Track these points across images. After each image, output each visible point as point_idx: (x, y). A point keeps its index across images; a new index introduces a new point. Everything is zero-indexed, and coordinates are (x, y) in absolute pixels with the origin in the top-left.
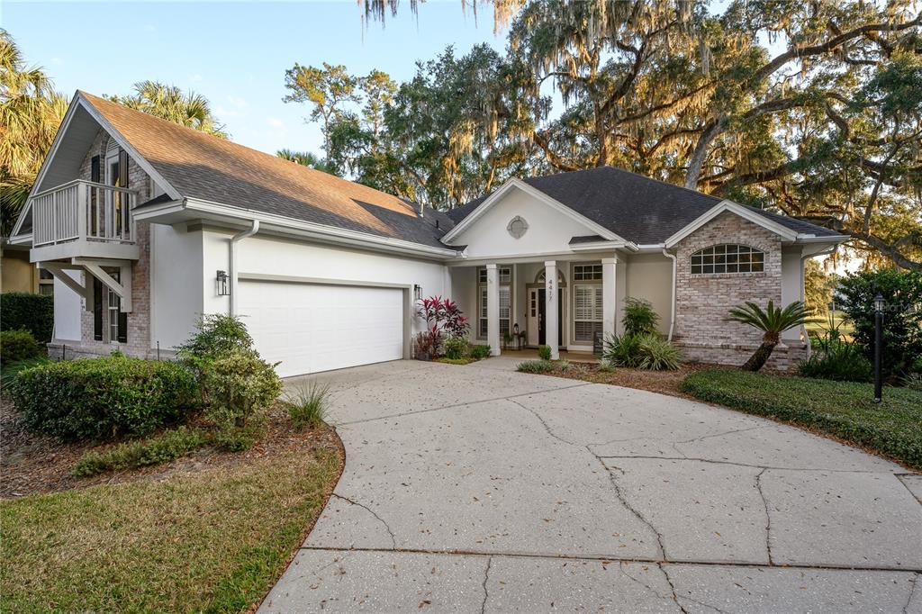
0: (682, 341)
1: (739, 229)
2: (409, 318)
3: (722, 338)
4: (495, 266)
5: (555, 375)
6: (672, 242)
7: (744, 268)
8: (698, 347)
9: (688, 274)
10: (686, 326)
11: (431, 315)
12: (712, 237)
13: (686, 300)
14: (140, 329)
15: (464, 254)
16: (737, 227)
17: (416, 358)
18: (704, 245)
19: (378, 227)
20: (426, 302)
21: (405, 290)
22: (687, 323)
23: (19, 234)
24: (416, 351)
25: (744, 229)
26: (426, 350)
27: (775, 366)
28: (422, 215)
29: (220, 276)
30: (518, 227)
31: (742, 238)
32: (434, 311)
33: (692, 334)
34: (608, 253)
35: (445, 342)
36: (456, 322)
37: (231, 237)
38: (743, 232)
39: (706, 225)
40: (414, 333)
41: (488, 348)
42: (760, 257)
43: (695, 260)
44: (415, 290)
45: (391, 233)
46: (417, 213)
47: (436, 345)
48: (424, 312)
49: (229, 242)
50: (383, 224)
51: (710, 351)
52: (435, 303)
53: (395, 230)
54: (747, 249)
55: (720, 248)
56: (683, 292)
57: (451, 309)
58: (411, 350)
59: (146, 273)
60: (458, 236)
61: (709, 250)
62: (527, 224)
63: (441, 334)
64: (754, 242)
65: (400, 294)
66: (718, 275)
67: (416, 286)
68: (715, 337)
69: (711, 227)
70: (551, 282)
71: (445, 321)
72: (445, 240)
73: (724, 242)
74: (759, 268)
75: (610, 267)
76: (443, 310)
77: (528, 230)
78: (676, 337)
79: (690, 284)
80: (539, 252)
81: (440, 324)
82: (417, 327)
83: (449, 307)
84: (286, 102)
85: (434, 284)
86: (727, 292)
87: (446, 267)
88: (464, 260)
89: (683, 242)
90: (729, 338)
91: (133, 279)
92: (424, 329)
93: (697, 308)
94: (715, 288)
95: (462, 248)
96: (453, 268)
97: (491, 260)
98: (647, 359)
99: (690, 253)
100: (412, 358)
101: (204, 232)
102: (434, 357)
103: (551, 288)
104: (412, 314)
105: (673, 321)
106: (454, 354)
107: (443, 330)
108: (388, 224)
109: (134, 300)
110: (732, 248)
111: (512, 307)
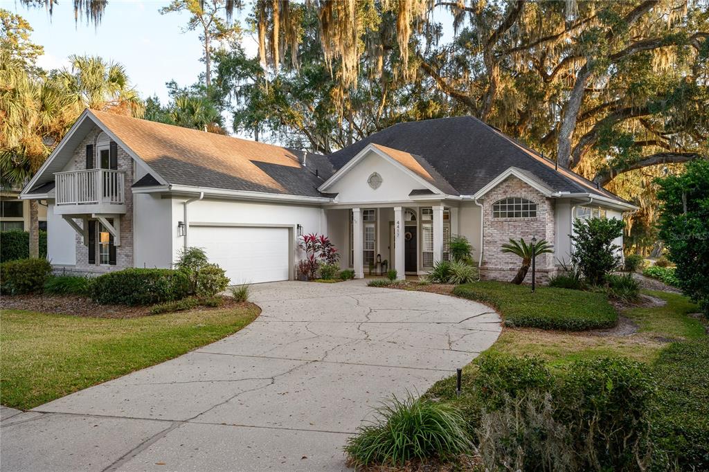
0: (486, 266)
1: (521, 187)
2: (294, 249)
3: (511, 263)
4: (358, 210)
5: (390, 287)
6: (480, 194)
7: (525, 215)
8: (496, 270)
9: (491, 218)
10: (490, 255)
11: (309, 247)
12: (505, 192)
13: (489, 236)
14: (127, 256)
15: (336, 200)
16: (519, 185)
17: (298, 280)
18: (500, 198)
19: (270, 185)
20: (306, 238)
21: (290, 229)
22: (490, 253)
23: (28, 193)
24: (298, 274)
25: (524, 187)
26: (306, 273)
27: (541, 282)
28: (305, 165)
29: (180, 224)
30: (375, 181)
31: (522, 194)
32: (311, 244)
33: (493, 261)
34: (437, 203)
35: (321, 268)
36: (329, 253)
37: (185, 201)
38: (524, 189)
39: (501, 183)
40: (297, 261)
41: (353, 272)
42: (534, 207)
43: (496, 208)
44: (298, 228)
45: (280, 188)
46: (301, 162)
47: (313, 270)
48: (304, 245)
49: (184, 204)
50: (274, 181)
51: (503, 272)
52: (313, 238)
53: (282, 185)
54: (527, 202)
55: (511, 200)
56: (488, 231)
57: (325, 243)
58: (294, 273)
59: (131, 221)
60: (331, 186)
61: (503, 201)
62: (382, 179)
63: (317, 262)
64: (529, 197)
65: (286, 232)
66: (509, 219)
67: (298, 225)
68: (507, 263)
69: (505, 185)
70: (398, 223)
71: (320, 252)
72: (322, 188)
73: (513, 196)
74: (534, 214)
75: (439, 213)
76: (319, 244)
77: (382, 183)
78: (484, 263)
79: (492, 225)
80: (390, 200)
81: (317, 255)
82: (299, 256)
83: (324, 242)
84: (162, 14)
85: (312, 223)
86: (516, 230)
87: (323, 210)
88: (336, 205)
89: (487, 195)
90: (515, 263)
91: (121, 225)
92: (305, 258)
93: (496, 242)
94: (507, 228)
95: (334, 196)
96: (329, 210)
97: (356, 205)
98: (453, 277)
99: (492, 203)
100: (295, 280)
101: (173, 200)
102: (311, 279)
103: (398, 227)
104: (295, 246)
105: (482, 251)
106: (327, 276)
107: (319, 259)
108: (277, 180)
109: (122, 238)
110: (518, 200)
111: (376, 241)
